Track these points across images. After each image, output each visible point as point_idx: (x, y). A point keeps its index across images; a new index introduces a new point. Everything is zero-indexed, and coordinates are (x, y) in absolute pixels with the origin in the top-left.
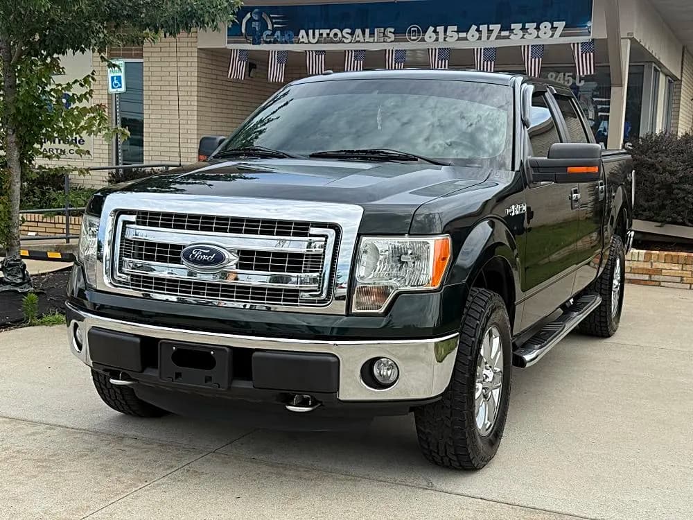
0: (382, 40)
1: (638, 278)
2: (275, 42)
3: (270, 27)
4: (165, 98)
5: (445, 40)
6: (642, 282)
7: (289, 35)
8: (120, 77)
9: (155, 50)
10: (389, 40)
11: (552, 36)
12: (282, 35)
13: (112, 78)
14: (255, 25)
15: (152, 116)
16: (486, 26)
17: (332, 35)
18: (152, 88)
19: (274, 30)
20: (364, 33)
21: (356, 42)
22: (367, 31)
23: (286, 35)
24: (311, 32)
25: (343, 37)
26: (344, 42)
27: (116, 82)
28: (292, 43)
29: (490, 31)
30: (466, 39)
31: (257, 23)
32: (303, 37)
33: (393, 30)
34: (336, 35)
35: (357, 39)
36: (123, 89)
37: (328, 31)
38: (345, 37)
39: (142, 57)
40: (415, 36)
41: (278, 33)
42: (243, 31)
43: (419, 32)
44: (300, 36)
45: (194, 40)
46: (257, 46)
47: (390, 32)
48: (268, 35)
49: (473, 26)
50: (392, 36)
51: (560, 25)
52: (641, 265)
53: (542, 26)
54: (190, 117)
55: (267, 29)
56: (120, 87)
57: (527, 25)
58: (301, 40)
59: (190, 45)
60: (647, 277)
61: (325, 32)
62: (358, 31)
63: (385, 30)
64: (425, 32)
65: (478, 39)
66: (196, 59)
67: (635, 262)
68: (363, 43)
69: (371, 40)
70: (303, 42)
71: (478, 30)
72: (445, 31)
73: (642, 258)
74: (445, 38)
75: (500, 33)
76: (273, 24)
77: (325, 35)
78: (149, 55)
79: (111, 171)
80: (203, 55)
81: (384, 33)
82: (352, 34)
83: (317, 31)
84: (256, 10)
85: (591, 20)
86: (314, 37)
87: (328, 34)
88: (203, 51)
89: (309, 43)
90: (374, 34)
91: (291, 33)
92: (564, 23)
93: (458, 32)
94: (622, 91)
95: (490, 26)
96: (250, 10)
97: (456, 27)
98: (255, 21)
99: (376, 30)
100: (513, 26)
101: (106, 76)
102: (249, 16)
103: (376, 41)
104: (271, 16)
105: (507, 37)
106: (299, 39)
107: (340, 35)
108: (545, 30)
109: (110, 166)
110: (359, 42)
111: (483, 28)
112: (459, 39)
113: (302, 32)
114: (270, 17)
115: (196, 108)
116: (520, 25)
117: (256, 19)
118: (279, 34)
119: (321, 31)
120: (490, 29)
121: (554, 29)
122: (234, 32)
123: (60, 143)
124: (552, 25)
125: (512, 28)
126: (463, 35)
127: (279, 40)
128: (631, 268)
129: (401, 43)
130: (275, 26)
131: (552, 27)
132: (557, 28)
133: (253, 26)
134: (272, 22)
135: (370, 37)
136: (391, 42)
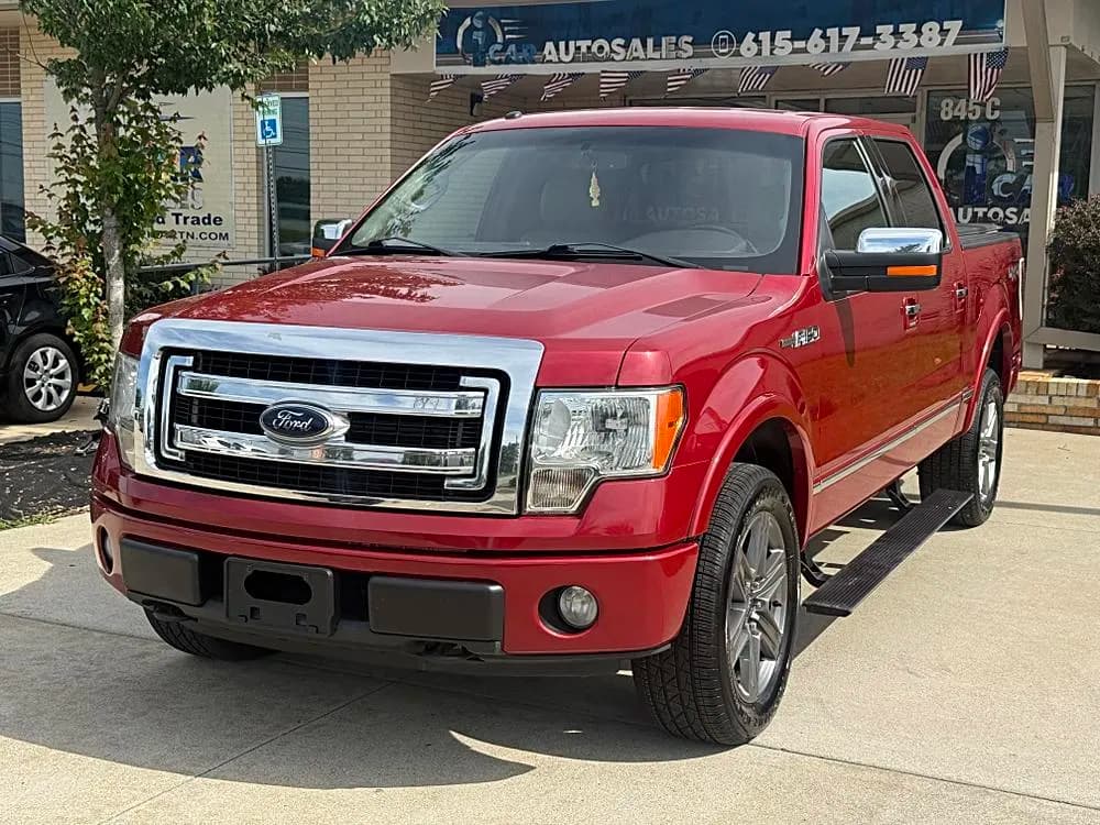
0: (673, 54)
1: (1078, 424)
2: (508, 61)
3: (500, 39)
4: (343, 151)
5: (771, 53)
6: (1083, 430)
7: (529, 51)
8: (274, 120)
9: (327, 78)
10: (685, 55)
11: (941, 44)
12: (519, 50)
13: (263, 123)
14: (478, 36)
15: (322, 181)
16: (837, 29)
17: (594, 49)
18: (321, 137)
19: (506, 44)
20: (644, 45)
21: (634, 59)
22: (650, 42)
23: (525, 51)
24: (562, 45)
25: (612, 51)
26: (613, 60)
27: (268, 128)
28: (534, 62)
29: (843, 38)
30: (804, 51)
31: (480, 33)
32: (550, 53)
33: (690, 39)
34: (601, 48)
35: (635, 54)
36: (279, 140)
37: (589, 42)
38: (615, 52)
39: (306, 88)
40: (725, 48)
41: (512, 47)
42: (459, 46)
43: (731, 42)
44: (546, 52)
45: (384, 61)
46: (482, 68)
47: (686, 42)
48: (496, 51)
49: (816, 30)
50: (690, 48)
51: (955, 26)
52: (1083, 403)
53: (925, 28)
54: (380, 181)
55: (496, 42)
56: (275, 137)
57: (902, 27)
58: (548, 58)
59: (379, 69)
60: (1091, 422)
61: (584, 44)
62: (636, 42)
63: (677, 40)
64: (740, 42)
65: (824, 51)
66: (388, 91)
67: (1072, 399)
68: (643, 60)
69: (657, 55)
70: (551, 61)
71: (824, 36)
72: (773, 39)
73: (1083, 392)
74: (772, 50)
75: (858, 40)
76: (504, 34)
77: (584, 50)
78: (318, 85)
79: (261, 265)
80: (398, 85)
81: (676, 44)
82: (626, 46)
83: (572, 43)
84: (480, 13)
85: (1003, 18)
86: (567, 53)
87: (589, 48)
88: (398, 78)
89: (561, 61)
90: (661, 46)
91: (533, 47)
92: (961, 22)
93: (792, 40)
94: (1053, 129)
95: (844, 29)
96: (471, 13)
97: (789, 32)
98: (478, 30)
99: (663, 39)
100: (879, 29)
101: (254, 119)
102: (468, 22)
103: (664, 56)
104: (502, 21)
105: (871, 47)
106: (545, 57)
107: (607, 48)
108: (930, 34)
109: (262, 259)
110: (637, 58)
111: (833, 32)
112: (795, 51)
113: (550, 46)
114: (500, 24)
115: (389, 166)
116: (891, 28)
117: (480, 26)
118: (514, 49)
119: (579, 43)
120: (844, 34)
121: (944, 32)
122: (445, 48)
123: (185, 223)
124: (941, 27)
125: (878, 32)
126: (799, 44)
127: (513, 58)
128: (1066, 407)
129: (703, 60)
130: (507, 36)
131: (942, 30)
132: (948, 30)
133: (474, 37)
134: (502, 30)
135: (654, 51)
136: (689, 58)
